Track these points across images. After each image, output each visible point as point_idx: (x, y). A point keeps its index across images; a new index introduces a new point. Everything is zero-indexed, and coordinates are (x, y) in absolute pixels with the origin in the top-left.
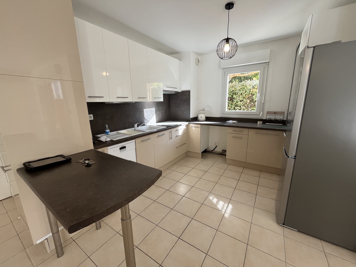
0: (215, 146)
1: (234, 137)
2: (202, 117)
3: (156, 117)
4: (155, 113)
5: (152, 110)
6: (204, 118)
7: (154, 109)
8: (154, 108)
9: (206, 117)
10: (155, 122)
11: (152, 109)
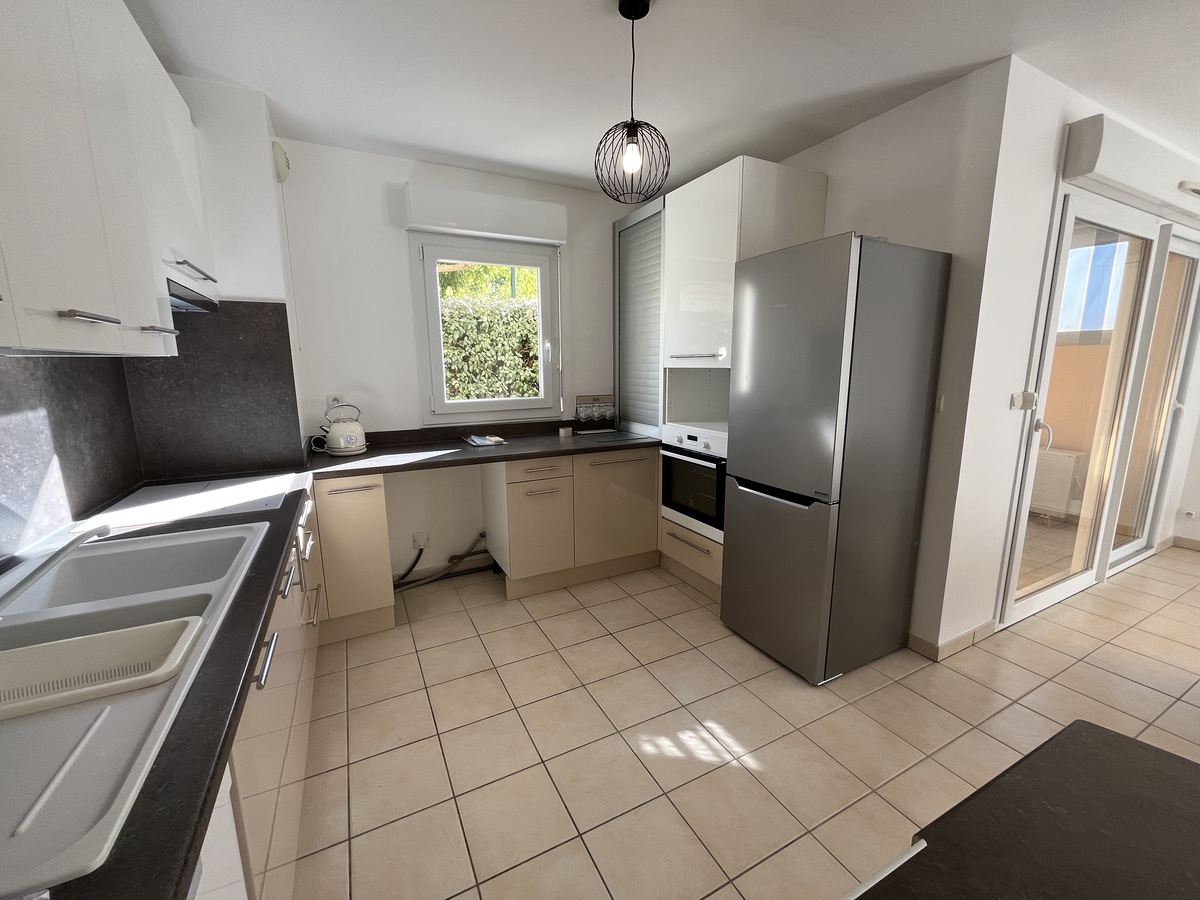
0: (416, 552)
1: (531, 494)
2: (348, 435)
3: (67, 478)
4: (53, 450)
5: (28, 422)
6: (360, 443)
7: (37, 420)
8: (42, 412)
9: (369, 436)
10: (65, 509)
11: (30, 415)
